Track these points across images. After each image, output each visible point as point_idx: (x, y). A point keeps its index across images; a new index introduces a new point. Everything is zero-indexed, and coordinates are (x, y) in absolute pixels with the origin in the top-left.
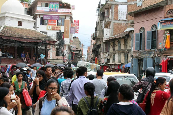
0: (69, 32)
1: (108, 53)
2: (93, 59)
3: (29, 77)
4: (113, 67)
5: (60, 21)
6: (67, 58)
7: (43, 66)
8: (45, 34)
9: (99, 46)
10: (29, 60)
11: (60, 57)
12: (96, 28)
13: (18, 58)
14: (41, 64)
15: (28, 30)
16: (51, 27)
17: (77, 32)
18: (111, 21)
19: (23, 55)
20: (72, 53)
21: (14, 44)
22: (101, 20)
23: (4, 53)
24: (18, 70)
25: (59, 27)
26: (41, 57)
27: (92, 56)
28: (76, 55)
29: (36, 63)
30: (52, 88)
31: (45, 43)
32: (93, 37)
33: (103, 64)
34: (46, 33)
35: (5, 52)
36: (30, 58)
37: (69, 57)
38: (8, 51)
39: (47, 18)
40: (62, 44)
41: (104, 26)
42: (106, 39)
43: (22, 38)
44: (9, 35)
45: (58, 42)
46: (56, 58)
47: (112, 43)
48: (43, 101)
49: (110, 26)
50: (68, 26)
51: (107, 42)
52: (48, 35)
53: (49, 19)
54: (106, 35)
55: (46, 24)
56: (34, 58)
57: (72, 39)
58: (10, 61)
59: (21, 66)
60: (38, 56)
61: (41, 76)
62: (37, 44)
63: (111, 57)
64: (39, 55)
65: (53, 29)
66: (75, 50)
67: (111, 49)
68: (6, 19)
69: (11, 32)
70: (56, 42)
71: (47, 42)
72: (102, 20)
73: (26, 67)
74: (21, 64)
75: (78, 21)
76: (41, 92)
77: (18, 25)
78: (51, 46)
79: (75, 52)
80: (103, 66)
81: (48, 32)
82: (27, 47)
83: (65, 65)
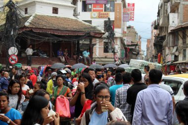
0: (121, 20)
1: (175, 48)
2: (155, 56)
3: (69, 83)
4: (183, 67)
5: (108, 6)
6: (118, 55)
7: (87, 66)
8: (89, 24)
9: (163, 38)
10: (68, 59)
11: (110, 54)
12: (159, 13)
13: (53, 56)
14: (85, 64)
15: (65, 18)
16: (96, 14)
17: (132, 19)
18: (179, 3)
19: (60, 52)
20: (126, 48)
21: (47, 38)
22: (165, 2)
23: (36, 51)
24: (55, 73)
25: (108, 14)
26: (84, 55)
27: (154, 52)
28: (131, 51)
29: (77, 63)
30: (103, 97)
31: (88, 36)
32: (154, 26)
33: (169, 63)
34: (90, 22)
35: (37, 49)
36: (70, 57)
37: (121, 53)
38: (40, 48)
39: (91, 2)
40: (112, 36)
41: (169, 10)
42: (172, 28)
43: (58, 30)
44: (41, 26)
45: (107, 34)
46: (104, 56)
47: (181, 34)
48: (91, 114)
49: (178, 9)
50: (120, 13)
51: (175, 33)
52: (93, 25)
53: (93, 4)
54: (173, 22)
55: (90, 10)
56: (75, 56)
57: (126, 30)
58: (43, 61)
59: (58, 68)
60: (80, 54)
61: (87, 80)
62: (78, 37)
63: (180, 53)
64: (82, 52)
65: (100, 17)
66: (130, 44)
67: (181, 41)
68: (37, 5)
69: (43, 23)
70: (104, 34)
71: (92, 34)
72: (167, 1)
73: (64, 68)
74: (58, 65)
75: (133, 5)
76: (86, 102)
77: (53, 13)
78: (97, 39)
79: (130, 47)
80: (169, 66)
81: (93, 20)
82: (65, 41)
83: (117, 65)
